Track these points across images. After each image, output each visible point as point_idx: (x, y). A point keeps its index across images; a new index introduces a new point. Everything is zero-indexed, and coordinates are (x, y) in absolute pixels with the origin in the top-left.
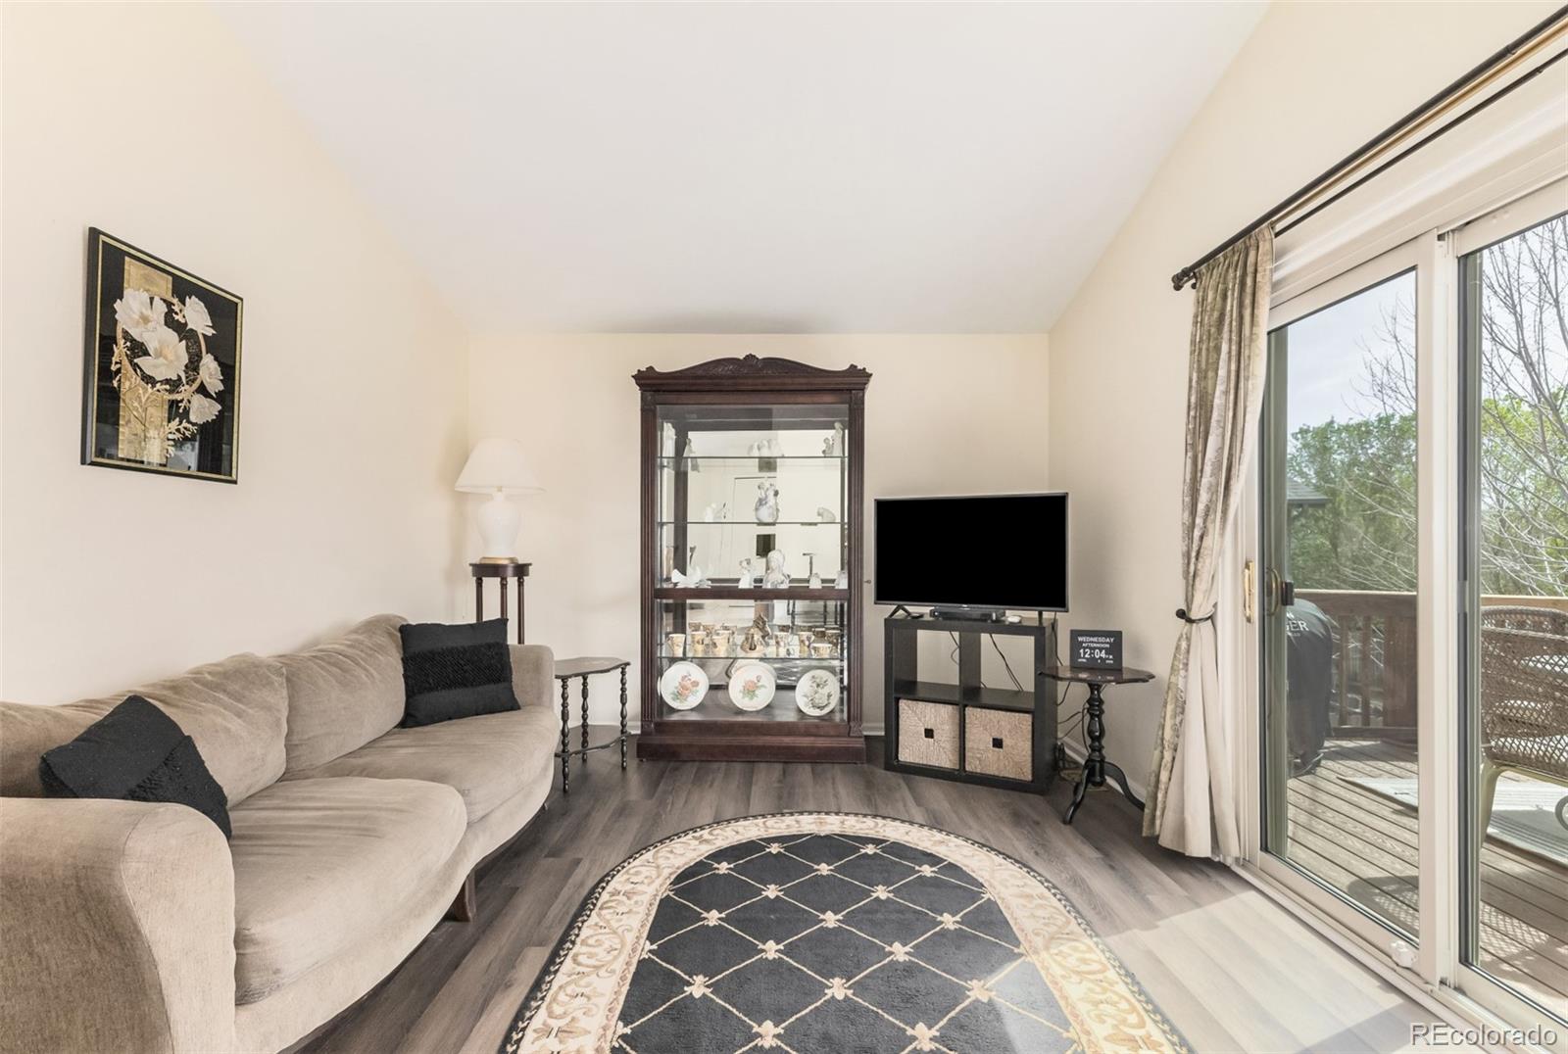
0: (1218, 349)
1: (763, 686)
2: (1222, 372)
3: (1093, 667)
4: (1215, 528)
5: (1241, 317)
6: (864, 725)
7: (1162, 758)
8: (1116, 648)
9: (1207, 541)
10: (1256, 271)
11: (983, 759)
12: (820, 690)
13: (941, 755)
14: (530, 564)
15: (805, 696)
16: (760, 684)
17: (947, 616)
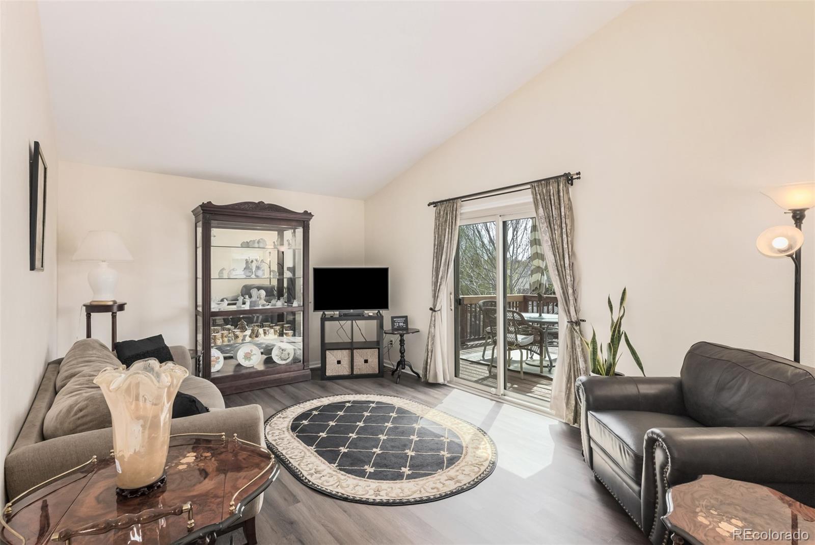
0: (445, 230)
1: (254, 354)
2: (446, 237)
3: (399, 329)
4: (444, 283)
5: (452, 222)
6: (310, 363)
7: (428, 355)
8: (406, 322)
9: (441, 287)
10: (456, 210)
11: (361, 367)
12: (284, 352)
13: (344, 370)
14: (125, 304)
15: (277, 356)
16: (252, 354)
17: (345, 315)
